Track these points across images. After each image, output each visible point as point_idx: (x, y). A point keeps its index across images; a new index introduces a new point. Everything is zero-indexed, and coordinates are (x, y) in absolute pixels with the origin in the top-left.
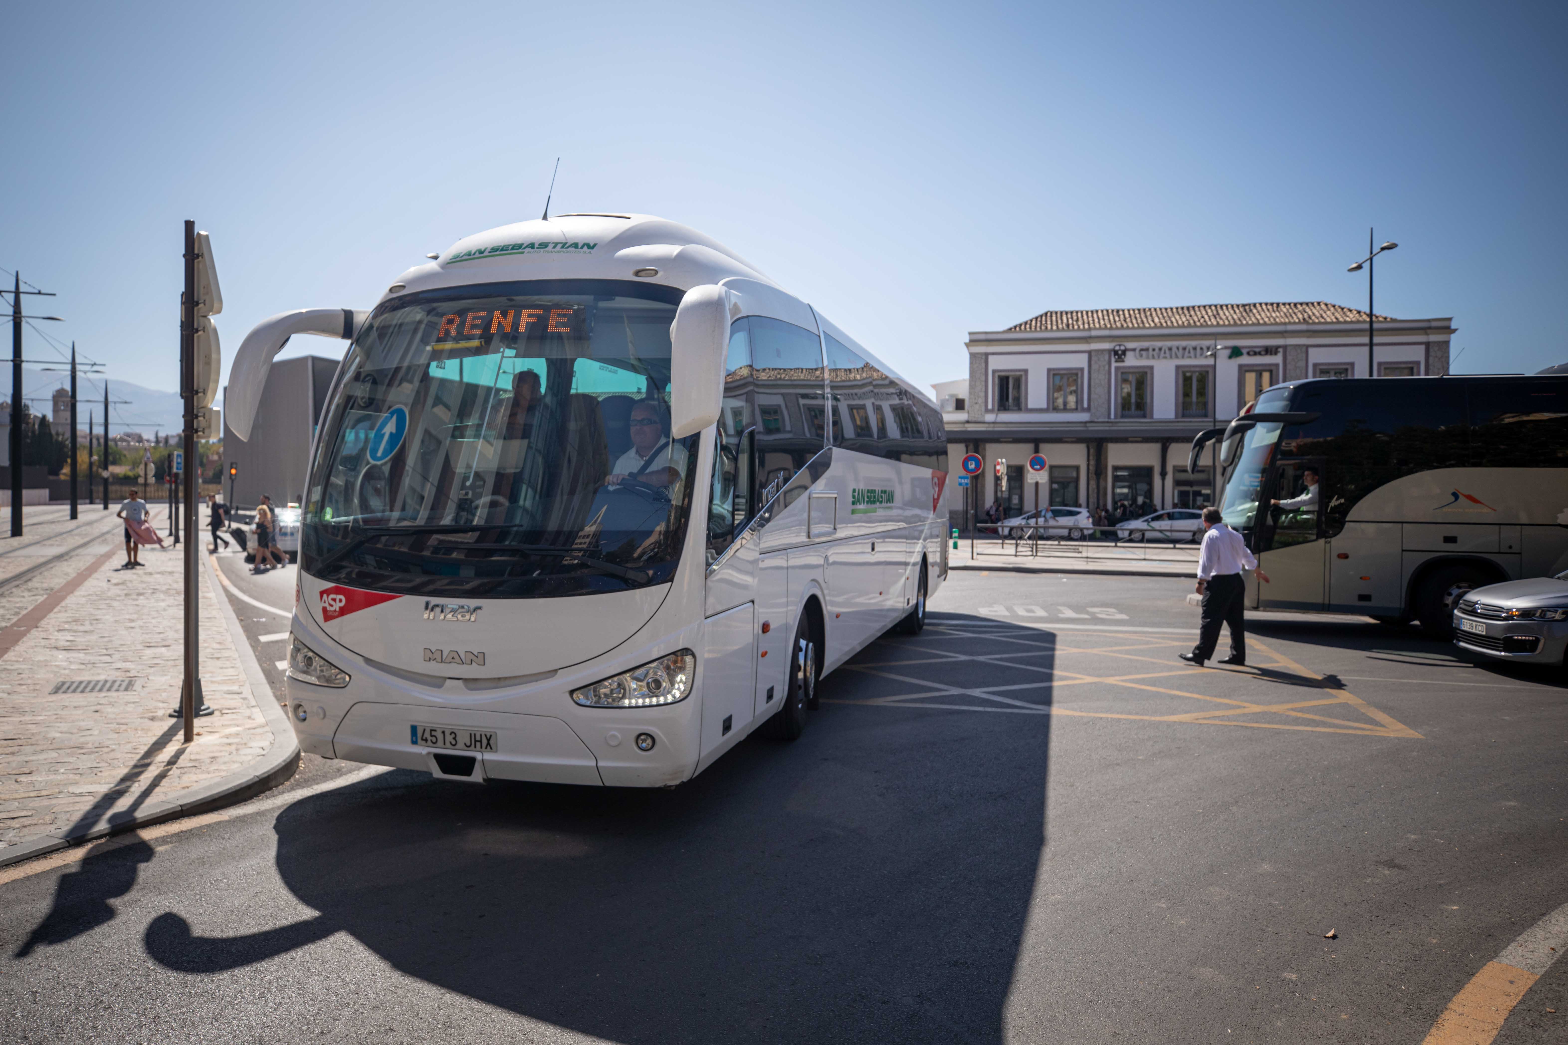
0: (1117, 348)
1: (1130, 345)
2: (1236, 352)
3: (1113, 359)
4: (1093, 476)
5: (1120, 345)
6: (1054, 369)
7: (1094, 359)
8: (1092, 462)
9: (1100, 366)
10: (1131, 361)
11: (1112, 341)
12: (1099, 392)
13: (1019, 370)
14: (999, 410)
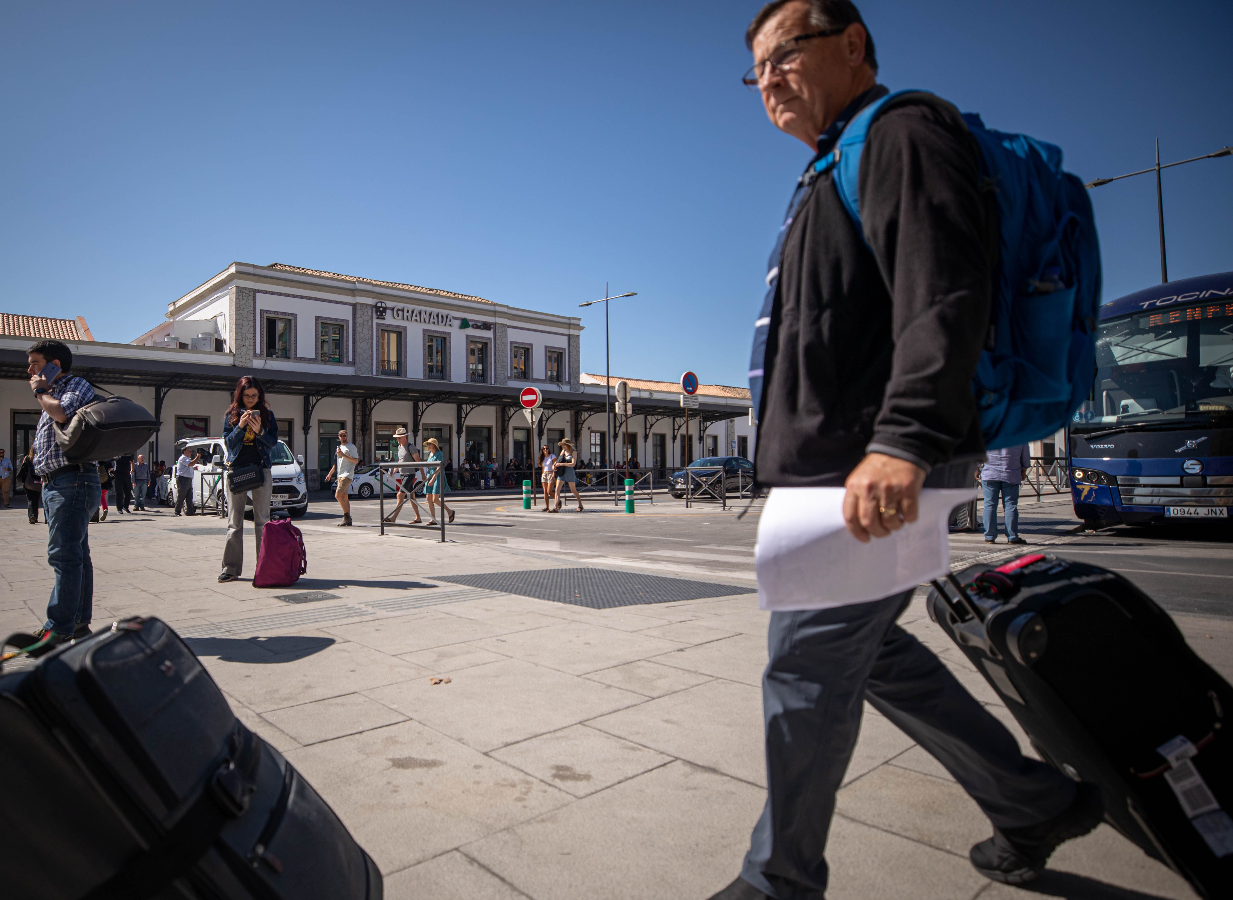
0: (379, 305)
1: (390, 304)
2: (465, 324)
3: (375, 316)
4: (359, 432)
5: (381, 302)
6: (322, 318)
7: (359, 312)
8: (358, 418)
9: (364, 321)
10: (389, 320)
11: (373, 298)
12: (362, 346)
13: (289, 314)
14: (267, 356)
